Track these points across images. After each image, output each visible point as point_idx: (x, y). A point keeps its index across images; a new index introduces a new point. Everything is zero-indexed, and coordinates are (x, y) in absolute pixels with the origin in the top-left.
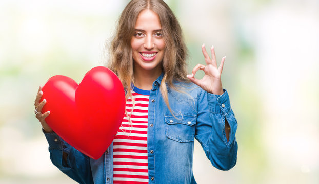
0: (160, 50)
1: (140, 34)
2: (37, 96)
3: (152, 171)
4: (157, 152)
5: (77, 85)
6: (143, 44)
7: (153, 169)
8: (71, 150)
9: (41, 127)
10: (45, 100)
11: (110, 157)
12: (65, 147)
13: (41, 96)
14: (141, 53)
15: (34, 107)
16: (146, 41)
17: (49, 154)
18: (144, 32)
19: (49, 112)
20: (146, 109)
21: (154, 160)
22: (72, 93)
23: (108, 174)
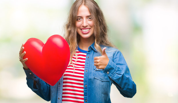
0: (91, 27)
1: (80, 19)
2: (21, 50)
3: (86, 96)
4: (89, 86)
5: (43, 44)
6: (82, 24)
7: (87, 95)
8: (39, 80)
9: (22, 66)
10: (25, 52)
11: (61, 86)
12: (35, 77)
13: (23, 50)
14: (81, 29)
15: (19, 55)
16: (83, 23)
17: (26, 81)
18: (82, 17)
19: (27, 59)
20: (84, 61)
21: (87, 91)
22: (40, 48)
23: (59, 96)
